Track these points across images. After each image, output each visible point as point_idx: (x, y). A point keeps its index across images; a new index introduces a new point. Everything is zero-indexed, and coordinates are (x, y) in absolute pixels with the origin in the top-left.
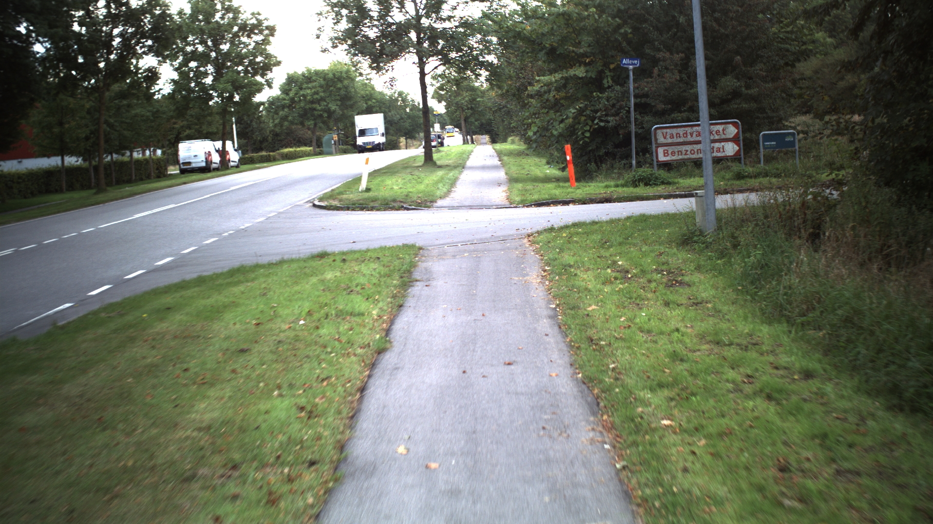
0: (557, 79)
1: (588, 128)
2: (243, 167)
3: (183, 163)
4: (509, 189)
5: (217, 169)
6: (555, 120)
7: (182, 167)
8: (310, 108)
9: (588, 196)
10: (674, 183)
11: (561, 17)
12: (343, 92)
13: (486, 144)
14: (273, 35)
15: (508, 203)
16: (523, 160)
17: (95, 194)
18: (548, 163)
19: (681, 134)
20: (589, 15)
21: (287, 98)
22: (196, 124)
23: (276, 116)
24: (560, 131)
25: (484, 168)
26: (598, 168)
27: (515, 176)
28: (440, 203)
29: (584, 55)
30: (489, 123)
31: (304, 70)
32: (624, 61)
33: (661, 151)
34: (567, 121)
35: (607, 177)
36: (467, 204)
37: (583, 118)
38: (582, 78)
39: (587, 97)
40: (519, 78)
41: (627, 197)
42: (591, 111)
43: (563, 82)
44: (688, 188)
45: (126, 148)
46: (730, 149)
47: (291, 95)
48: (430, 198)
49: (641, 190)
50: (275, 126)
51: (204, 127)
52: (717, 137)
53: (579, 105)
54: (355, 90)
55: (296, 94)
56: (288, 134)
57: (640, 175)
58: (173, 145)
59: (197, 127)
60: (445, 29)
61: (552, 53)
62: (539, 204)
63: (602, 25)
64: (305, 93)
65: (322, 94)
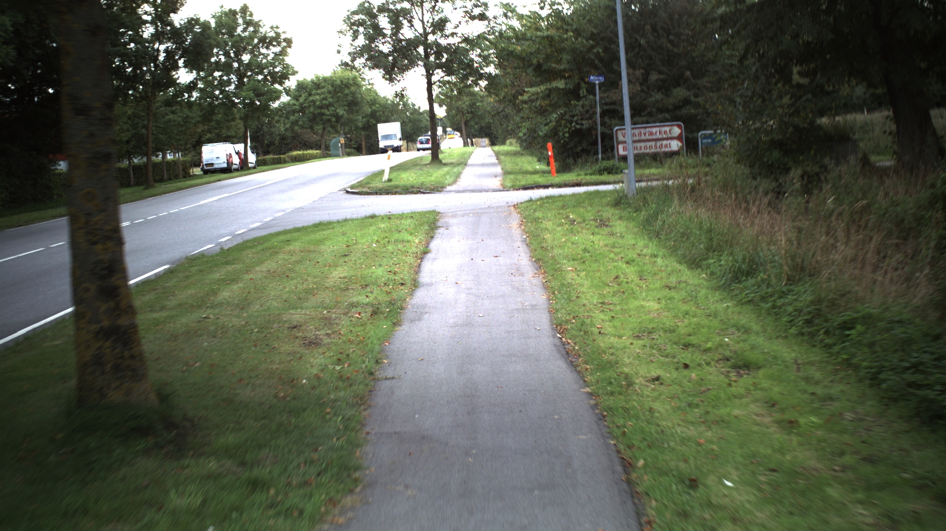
0: (542, 89)
1: (567, 130)
2: (259, 168)
3: (206, 165)
4: (503, 179)
5: (237, 170)
6: (541, 123)
7: (205, 168)
8: (319, 113)
9: (564, 182)
11: (546, 39)
12: (350, 98)
13: (485, 147)
14: (290, 47)
15: (502, 188)
16: (517, 159)
17: (145, 189)
18: (538, 160)
19: (637, 134)
20: (567, 38)
21: (297, 103)
22: (216, 129)
23: (286, 121)
24: (545, 132)
25: (483, 165)
26: (576, 163)
27: (509, 170)
28: (448, 188)
29: (564, 70)
30: (489, 126)
31: (314, 78)
32: (592, 78)
33: (621, 147)
34: (550, 124)
36: (470, 189)
37: (563, 122)
38: (563, 89)
39: (567, 105)
40: (514, 85)
41: (593, 183)
42: (570, 116)
43: (547, 92)
44: (641, 175)
46: (675, 145)
47: (301, 101)
48: (441, 185)
49: (604, 177)
50: (286, 130)
51: (224, 131)
52: (665, 136)
53: (561, 111)
54: (362, 96)
55: (306, 100)
56: (294, 138)
57: (604, 166)
58: (197, 147)
59: (217, 131)
60: (449, 44)
61: (538, 68)
62: (526, 188)
63: (578, 46)
64: (314, 99)
65: (331, 100)
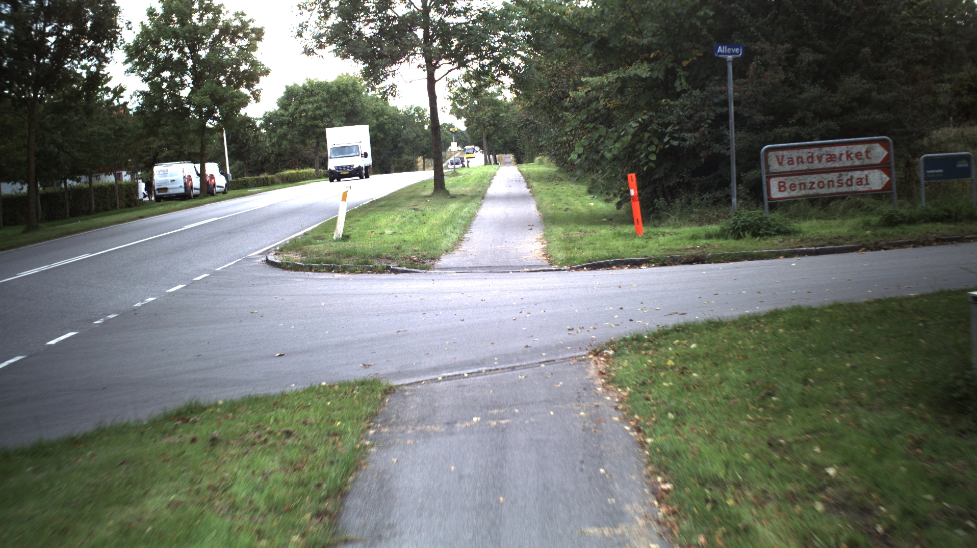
0: (611, 80)
1: (653, 148)
2: (231, 193)
3: (158, 189)
4: (546, 236)
6: (607, 137)
7: (157, 193)
8: (311, 126)
9: (668, 253)
10: (795, 232)
12: (348, 107)
13: (510, 163)
14: (260, 39)
15: (546, 263)
16: (557, 187)
18: (590, 192)
19: (805, 158)
21: (286, 114)
23: (273, 134)
24: (615, 152)
25: (509, 198)
27: (550, 212)
28: (445, 261)
29: (649, 49)
30: (514, 141)
31: (305, 82)
32: (720, 49)
34: (624, 139)
35: (686, 217)
36: (485, 263)
37: (647, 135)
38: (646, 79)
39: (653, 106)
41: (729, 255)
42: (658, 124)
43: (619, 84)
44: (818, 240)
45: (82, 173)
46: (877, 180)
47: (290, 110)
48: (432, 253)
49: (746, 244)
50: (273, 145)
51: (186, 147)
52: (857, 163)
53: (642, 117)
55: (296, 109)
56: (292, 154)
57: (745, 221)
58: (148, 168)
59: (177, 147)
61: (602, 45)
62: (595, 266)
63: (674, 6)
64: (306, 108)
65: (325, 110)
